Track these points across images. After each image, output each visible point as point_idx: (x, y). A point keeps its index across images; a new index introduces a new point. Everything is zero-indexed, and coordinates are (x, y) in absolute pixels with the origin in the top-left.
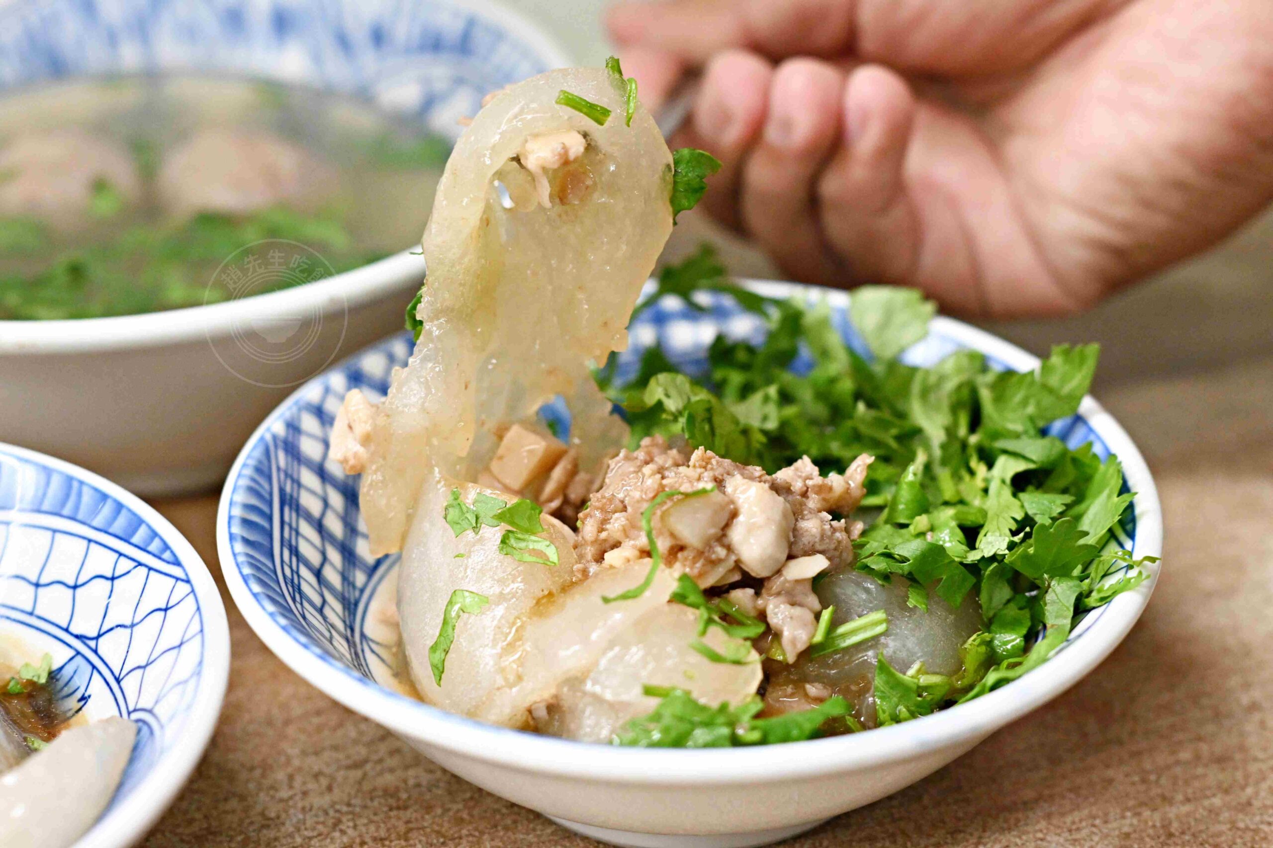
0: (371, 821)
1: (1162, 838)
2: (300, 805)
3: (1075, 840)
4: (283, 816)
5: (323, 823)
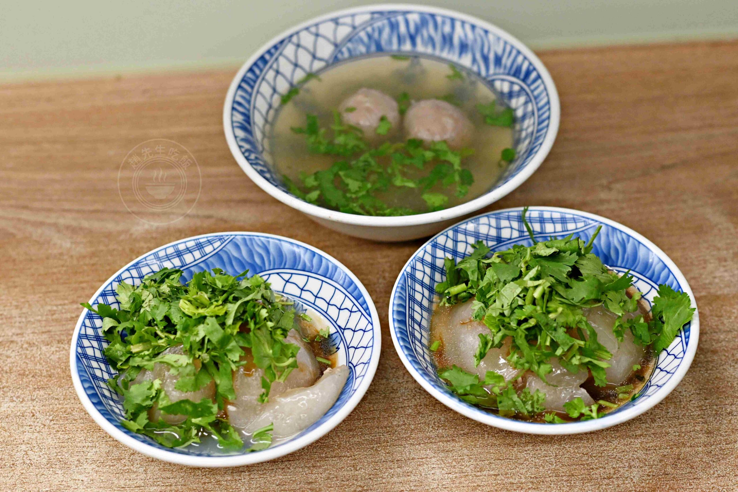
0: (425, 398)
1: (676, 459)
2: (404, 386)
3: (647, 454)
4: (399, 389)
5: (410, 395)
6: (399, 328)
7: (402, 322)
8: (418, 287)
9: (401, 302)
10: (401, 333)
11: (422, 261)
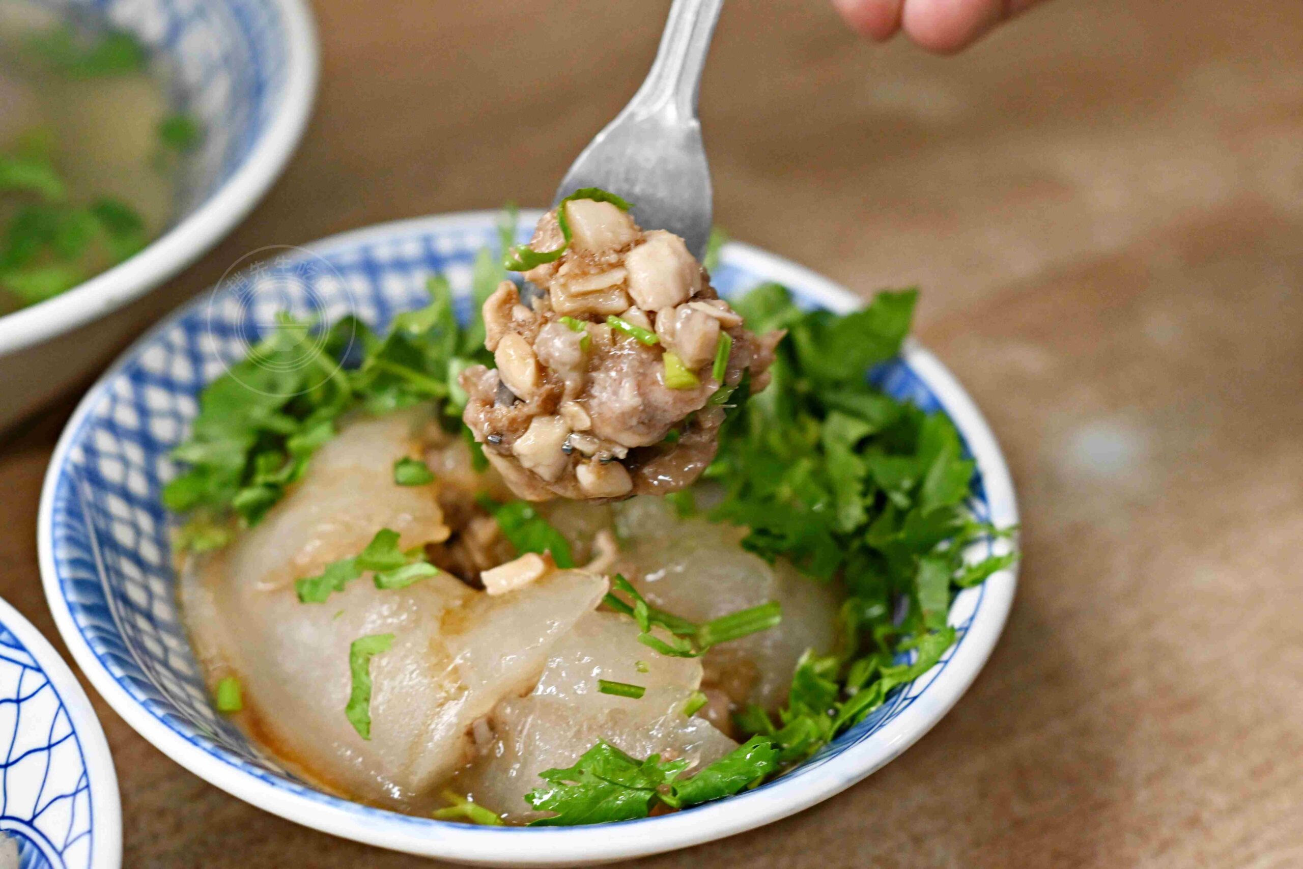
6: (97, 628)
7: (97, 610)
8: (116, 506)
9: (78, 553)
10: (104, 641)
11: (110, 425)
